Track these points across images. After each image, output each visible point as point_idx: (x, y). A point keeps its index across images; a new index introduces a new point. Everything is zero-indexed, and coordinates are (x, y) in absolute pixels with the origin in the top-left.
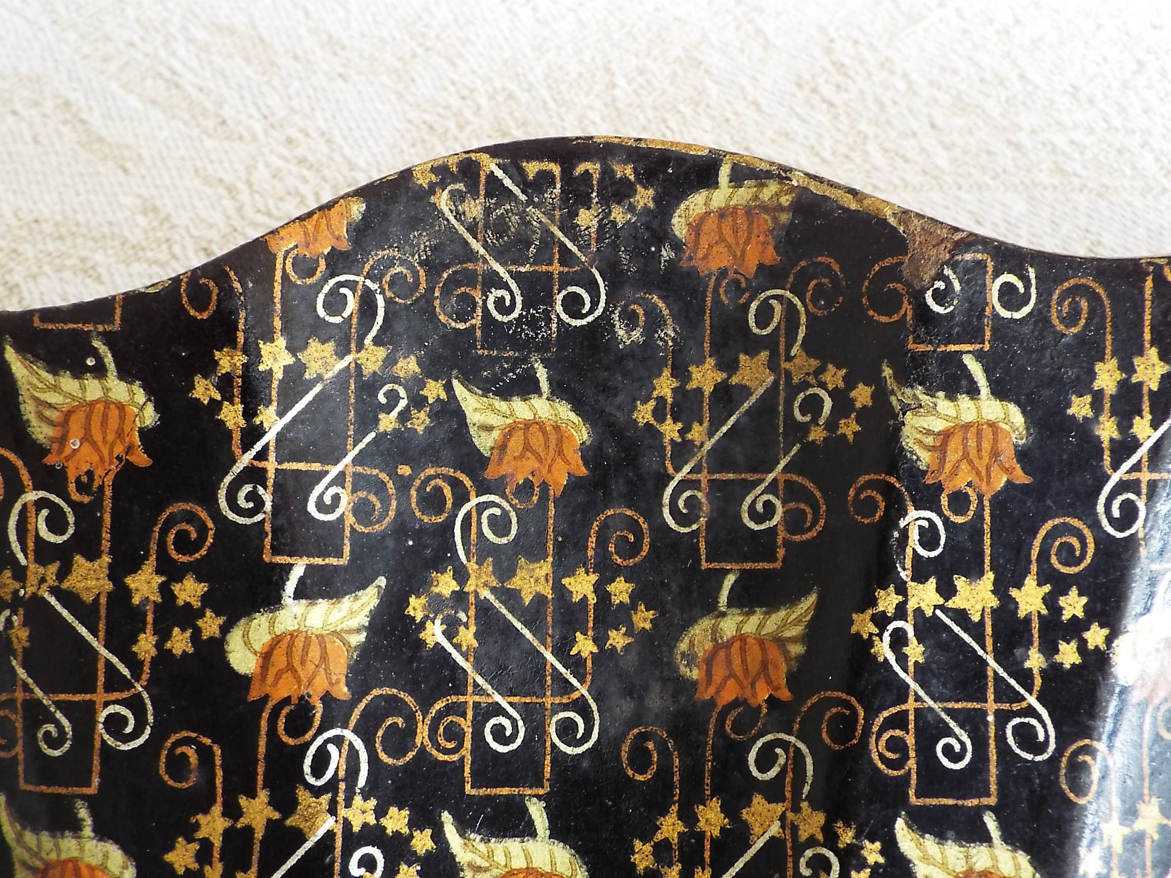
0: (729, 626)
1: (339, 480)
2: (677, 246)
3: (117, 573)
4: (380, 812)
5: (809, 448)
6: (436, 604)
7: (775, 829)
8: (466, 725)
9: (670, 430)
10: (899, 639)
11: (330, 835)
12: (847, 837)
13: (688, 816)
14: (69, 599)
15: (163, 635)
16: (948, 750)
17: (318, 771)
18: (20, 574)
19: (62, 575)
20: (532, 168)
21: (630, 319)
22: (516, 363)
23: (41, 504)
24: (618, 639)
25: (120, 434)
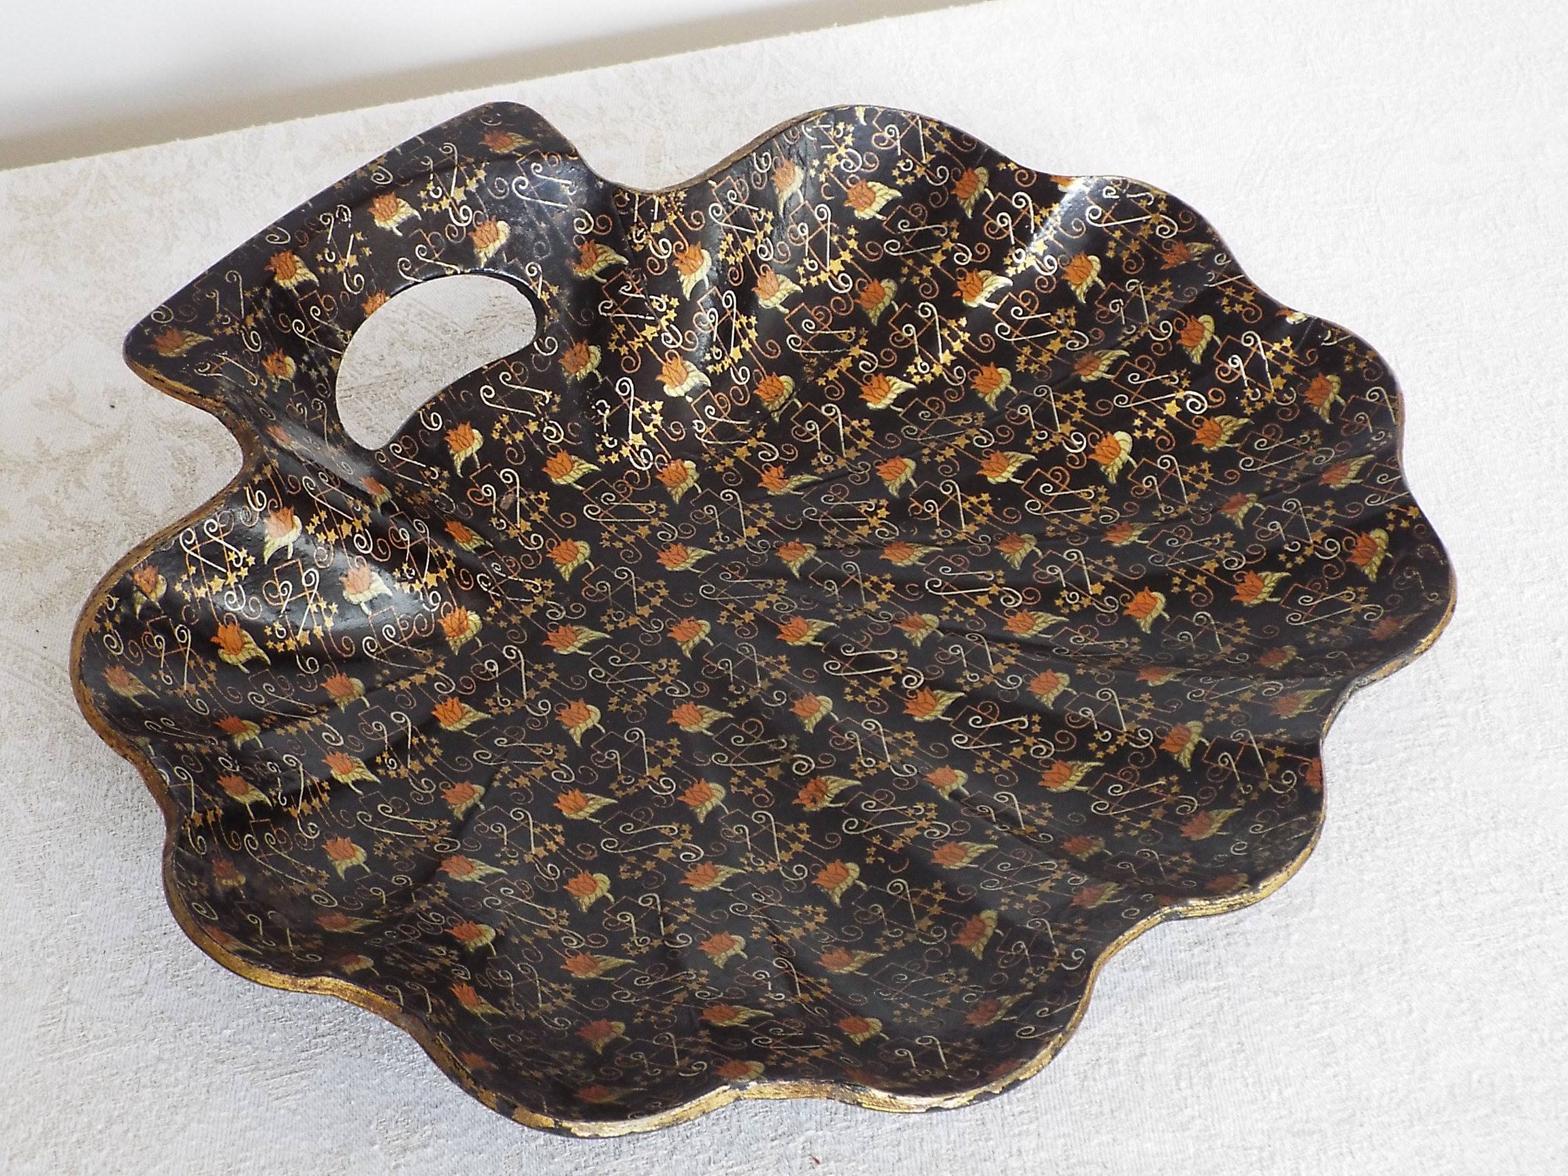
1: (1229, 764)
3: (1243, 702)
4: (1118, 745)
6: (1171, 784)
7: (1023, 828)
8: (1126, 780)
15: (1215, 709)
21: (1221, 858)
22: (1234, 827)
24: (1118, 826)
25: (1283, 710)
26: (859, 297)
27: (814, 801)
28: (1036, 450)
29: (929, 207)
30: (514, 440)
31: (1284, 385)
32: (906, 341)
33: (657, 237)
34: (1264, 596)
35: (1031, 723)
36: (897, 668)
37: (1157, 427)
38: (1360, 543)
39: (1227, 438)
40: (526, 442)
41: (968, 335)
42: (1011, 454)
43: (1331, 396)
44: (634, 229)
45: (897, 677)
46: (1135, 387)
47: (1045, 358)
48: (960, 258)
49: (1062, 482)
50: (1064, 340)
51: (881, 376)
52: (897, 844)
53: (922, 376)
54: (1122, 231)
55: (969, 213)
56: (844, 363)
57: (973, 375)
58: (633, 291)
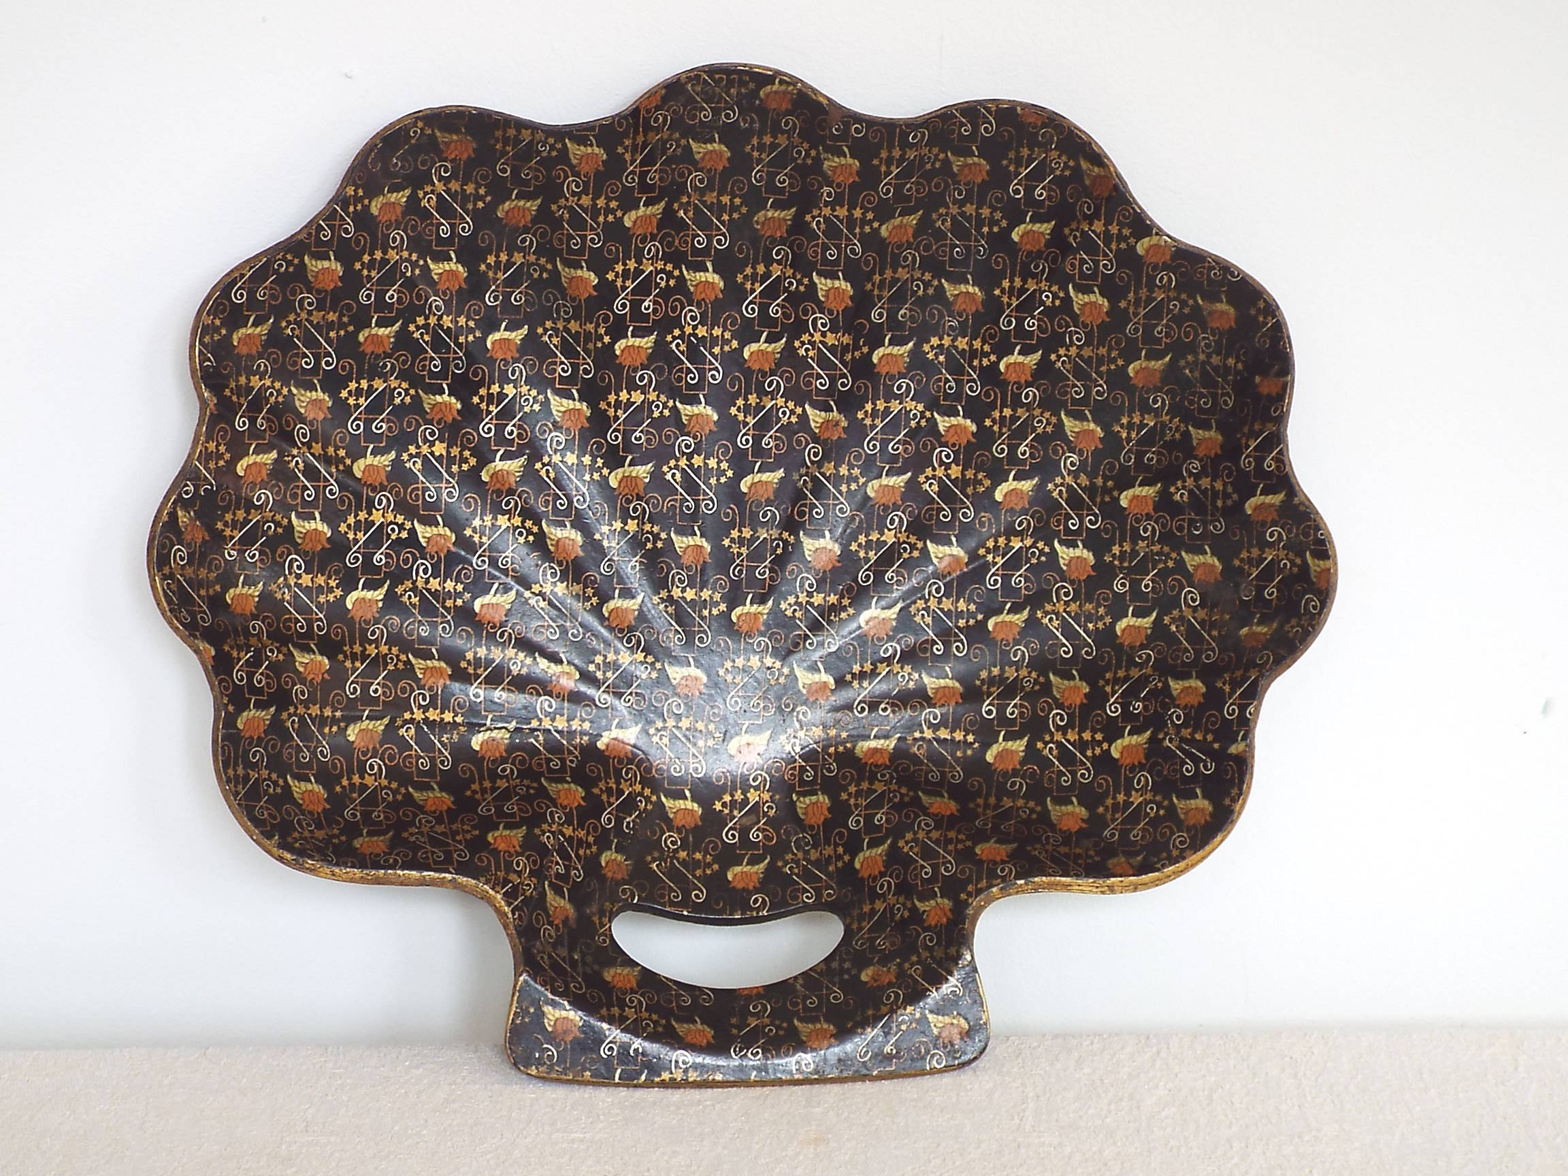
0: (770, 214)
1: (655, 171)
2: (761, 100)
3: (593, 199)
4: (665, 265)
5: (797, 165)
6: (681, 206)
7: (779, 273)
8: (689, 240)
9: (756, 154)
10: (818, 223)
11: (651, 271)
12: (799, 277)
13: (754, 268)
14: (580, 206)
15: (606, 216)
16: (830, 254)
17: (648, 254)
18: (567, 199)
19: (578, 200)
20: (717, 76)
21: (745, 121)
22: (708, 133)
23: (573, 181)
24: (735, 216)
25: (596, 162)
26: (374, 748)
27: (837, 423)
28: (408, 525)
29: (282, 747)
30: (704, 856)
31: (254, 376)
32: (384, 686)
33: (519, 874)
34: (453, 266)
35: (674, 338)
36: (683, 462)
37: (335, 451)
38: (385, 218)
39: (314, 393)
40: (696, 848)
41: (345, 648)
42: (422, 540)
43: (250, 331)
44: (528, 893)
45: (690, 457)
46: (316, 488)
47: (321, 580)
48: (303, 693)
49: (417, 489)
50: (299, 576)
51: (423, 682)
52: (846, 339)
53: (397, 656)
54: (199, 590)
55: (273, 709)
56: (433, 715)
57: (367, 622)
58: (557, 863)
